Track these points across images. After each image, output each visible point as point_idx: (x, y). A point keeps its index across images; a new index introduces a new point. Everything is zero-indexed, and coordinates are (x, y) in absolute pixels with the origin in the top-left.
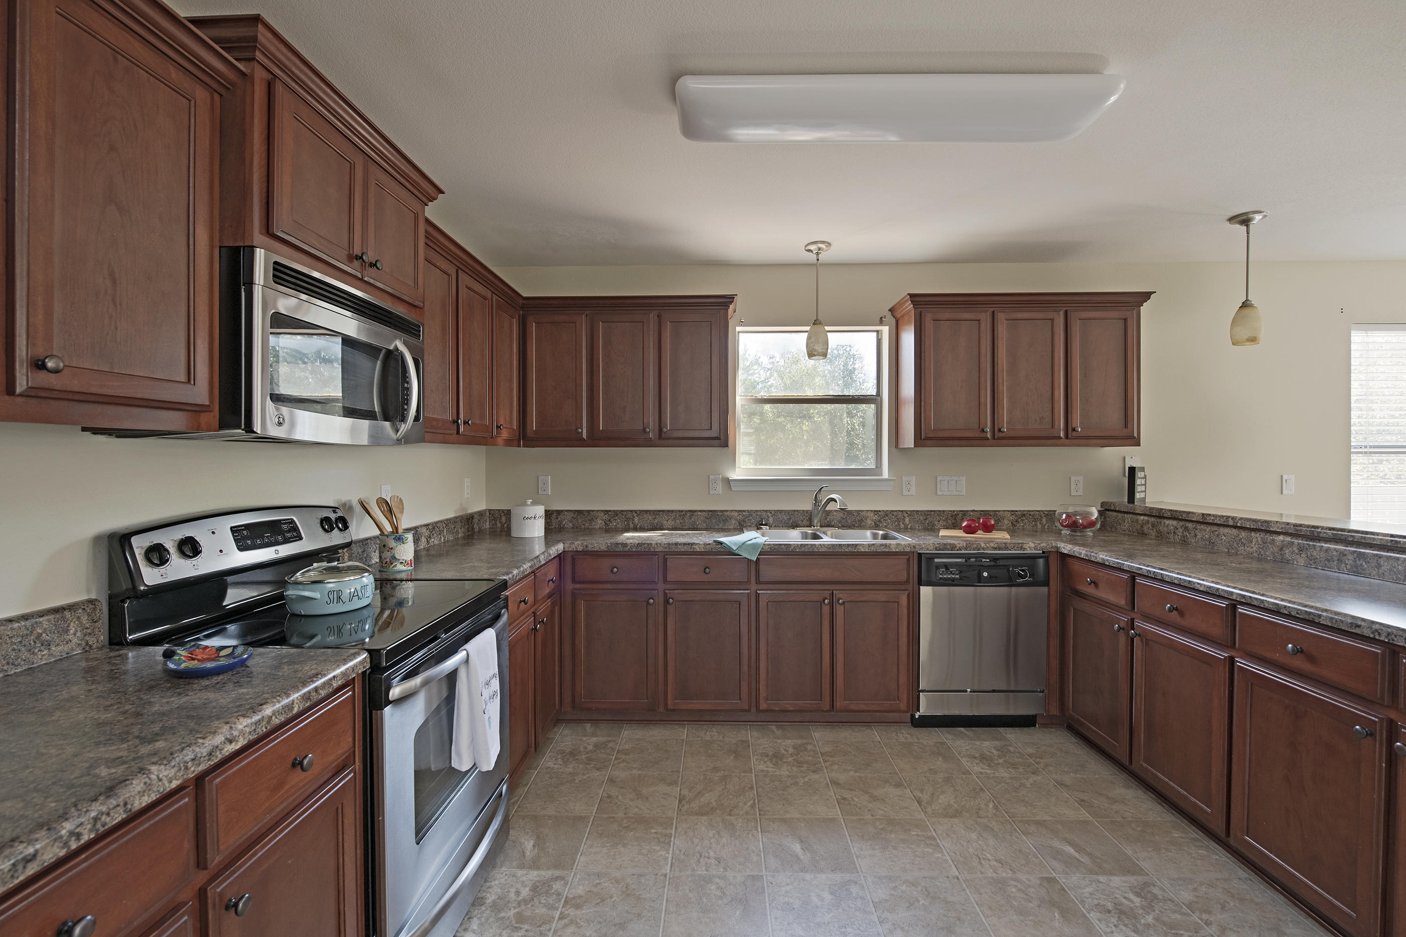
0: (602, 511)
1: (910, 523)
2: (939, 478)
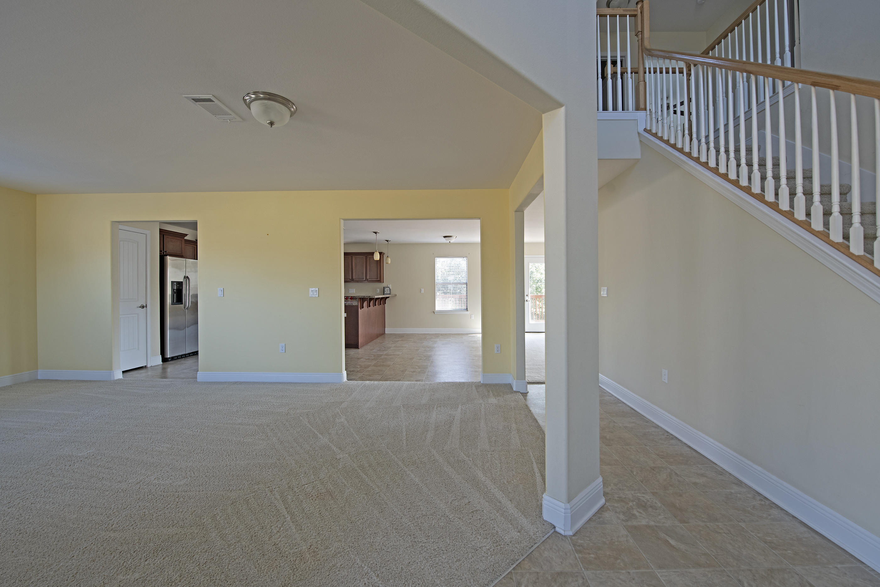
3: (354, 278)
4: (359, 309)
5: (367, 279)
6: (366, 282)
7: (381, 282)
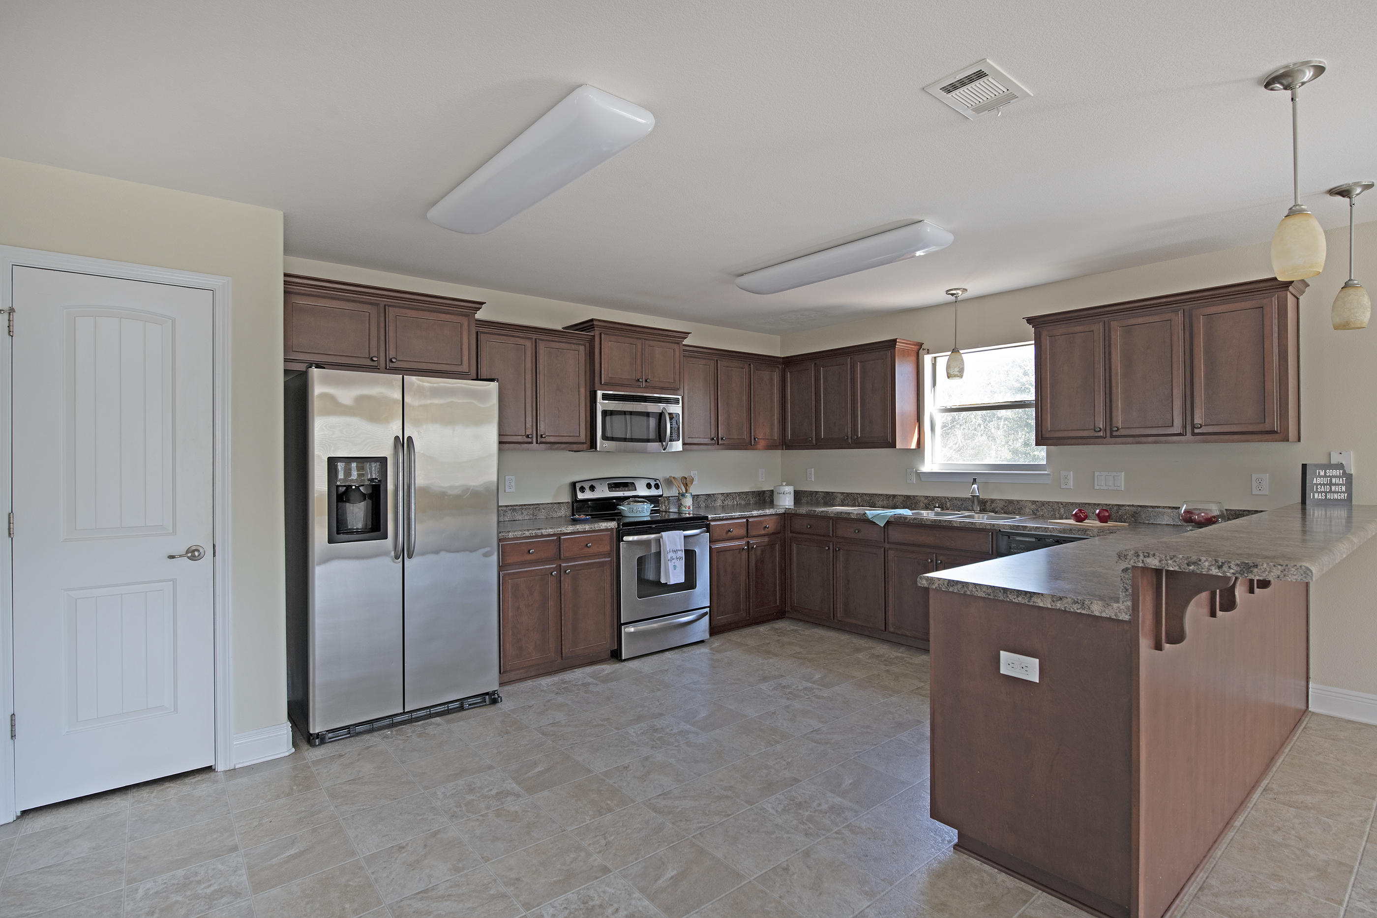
0: (840, 493)
1: (1065, 513)
2: (1097, 474)
3: (1119, 420)
4: (1145, 644)
5: (1190, 428)
6: (1188, 442)
7: (1287, 440)
